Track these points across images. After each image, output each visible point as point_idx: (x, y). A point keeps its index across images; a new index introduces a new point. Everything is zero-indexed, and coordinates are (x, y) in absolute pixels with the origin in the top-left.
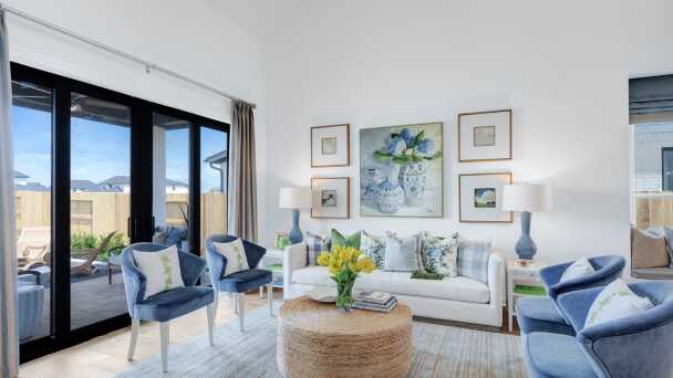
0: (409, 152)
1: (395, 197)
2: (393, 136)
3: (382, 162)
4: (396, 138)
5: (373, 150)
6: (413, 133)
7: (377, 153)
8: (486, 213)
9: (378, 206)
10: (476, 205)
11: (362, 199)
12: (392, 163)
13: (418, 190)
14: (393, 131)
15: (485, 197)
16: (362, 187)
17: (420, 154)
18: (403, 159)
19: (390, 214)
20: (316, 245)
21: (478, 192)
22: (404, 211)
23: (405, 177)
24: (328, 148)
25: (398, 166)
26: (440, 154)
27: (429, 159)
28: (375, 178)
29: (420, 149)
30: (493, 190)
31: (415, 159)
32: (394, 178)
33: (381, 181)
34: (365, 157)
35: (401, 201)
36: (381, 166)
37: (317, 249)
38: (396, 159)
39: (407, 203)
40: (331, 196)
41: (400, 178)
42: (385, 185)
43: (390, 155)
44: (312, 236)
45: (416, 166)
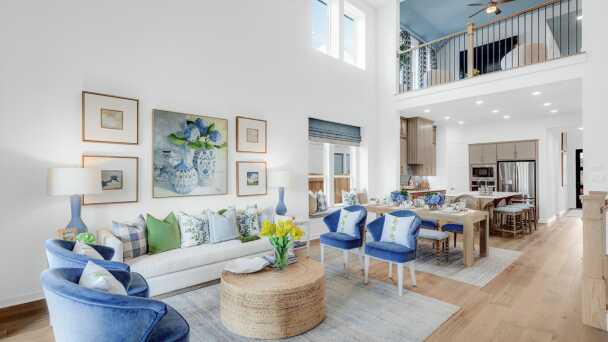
0: (203, 139)
1: (190, 179)
2: (189, 122)
3: (177, 146)
4: (191, 125)
5: (168, 133)
6: (206, 124)
7: (172, 135)
8: (253, 189)
9: (173, 187)
10: (248, 184)
11: (155, 181)
12: (187, 147)
13: (210, 172)
14: (188, 118)
15: (253, 178)
16: (155, 169)
17: (211, 143)
18: (198, 145)
19: (185, 194)
20: (131, 235)
21: (249, 174)
22: (198, 190)
23: (199, 161)
24: (108, 121)
25: (193, 151)
26: (226, 145)
27: (218, 147)
28: (170, 160)
29: (211, 138)
30: (257, 173)
31: (207, 146)
32: (189, 162)
33: (176, 163)
34: (159, 138)
35: (195, 182)
36: (177, 149)
37: (134, 238)
38: (191, 144)
39: (200, 183)
40: (115, 178)
41: (195, 162)
42: (181, 167)
43: (185, 139)
44: (123, 226)
45: (208, 152)
